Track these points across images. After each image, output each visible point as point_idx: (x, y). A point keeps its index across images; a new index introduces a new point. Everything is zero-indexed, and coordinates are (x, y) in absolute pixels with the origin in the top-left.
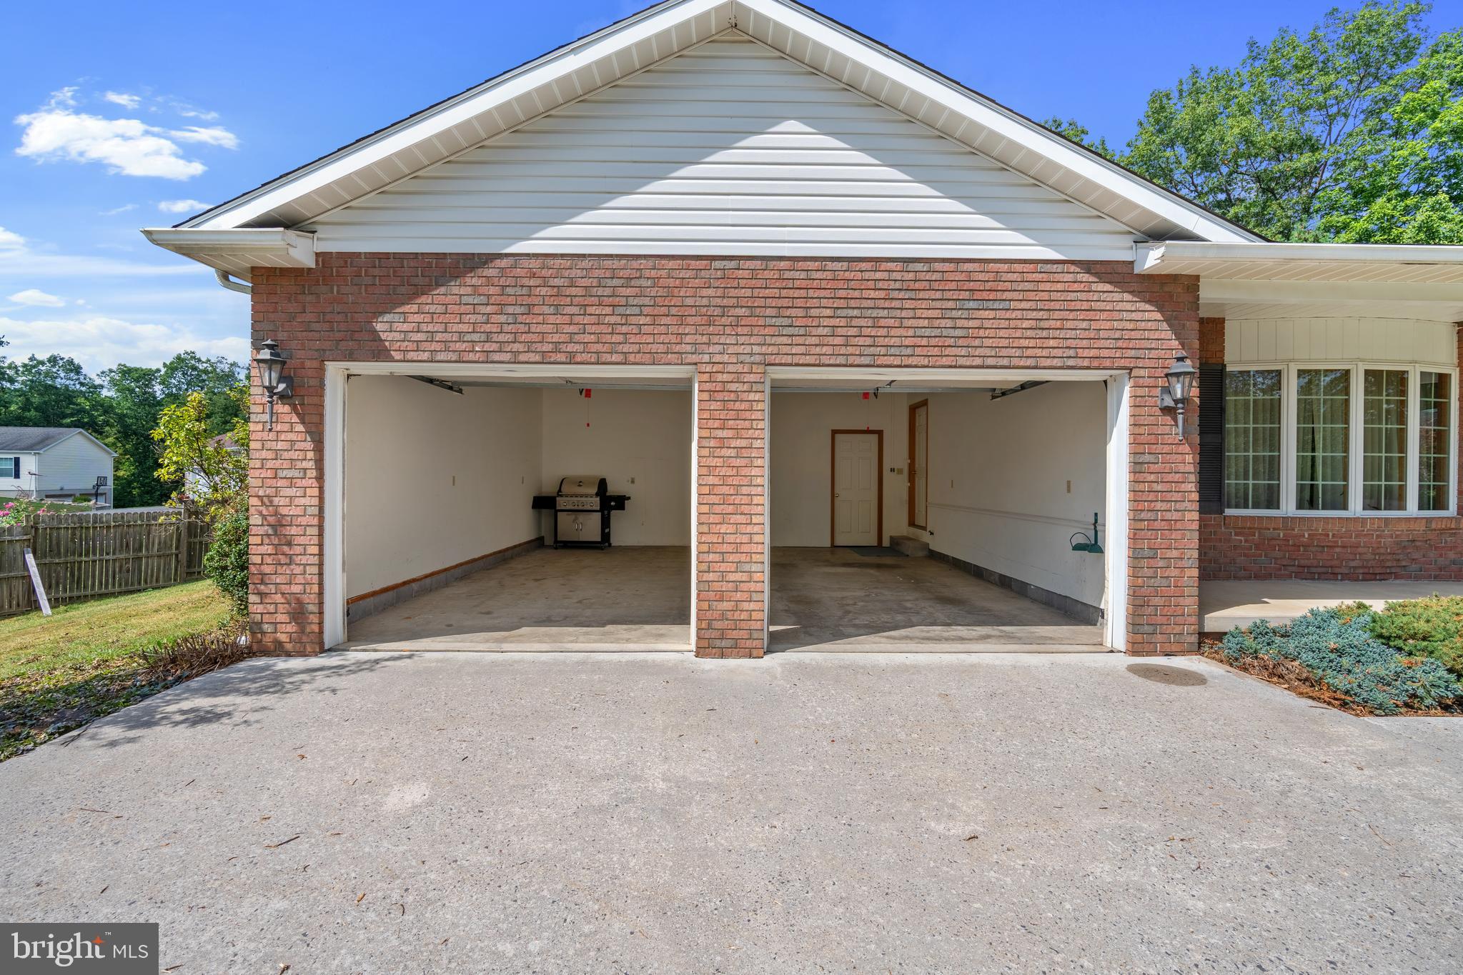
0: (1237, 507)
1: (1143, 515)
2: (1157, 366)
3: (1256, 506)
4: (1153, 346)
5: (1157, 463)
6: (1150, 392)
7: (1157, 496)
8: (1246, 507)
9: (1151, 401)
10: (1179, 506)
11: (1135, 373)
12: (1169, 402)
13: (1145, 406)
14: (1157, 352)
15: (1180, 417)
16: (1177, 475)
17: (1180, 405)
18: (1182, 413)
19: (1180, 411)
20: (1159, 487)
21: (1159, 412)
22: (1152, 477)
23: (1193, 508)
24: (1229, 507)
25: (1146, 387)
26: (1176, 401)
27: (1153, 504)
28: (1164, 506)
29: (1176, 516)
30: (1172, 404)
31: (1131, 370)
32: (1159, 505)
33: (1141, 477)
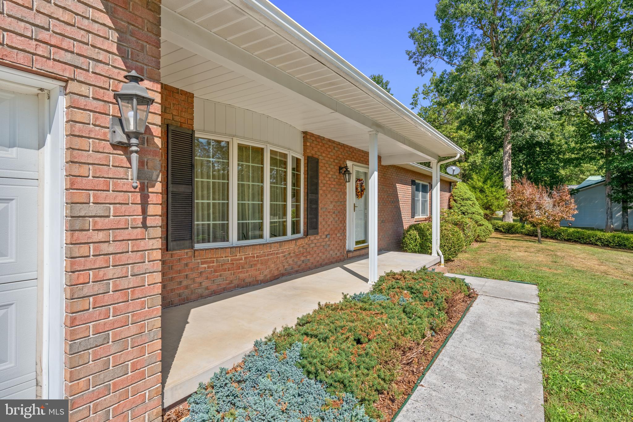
0: (203, 241)
1: (87, 290)
2: (107, 87)
3: (215, 240)
4: (101, 58)
5: (109, 216)
6: (96, 119)
7: (108, 261)
8: (209, 241)
9: (98, 132)
10: (138, 269)
11: (73, 86)
12: (121, 137)
13: (89, 138)
14: (106, 67)
15: (134, 156)
16: (135, 230)
17: (134, 141)
18: (136, 152)
19: (134, 148)
20: (111, 248)
21: (110, 149)
22: (101, 236)
23: (155, 269)
24: (198, 242)
25: (91, 111)
26: (128, 135)
27: (102, 272)
28: (119, 272)
29: (132, 282)
30: (124, 139)
31: (66, 81)
32: (111, 272)
33: (82, 237)
